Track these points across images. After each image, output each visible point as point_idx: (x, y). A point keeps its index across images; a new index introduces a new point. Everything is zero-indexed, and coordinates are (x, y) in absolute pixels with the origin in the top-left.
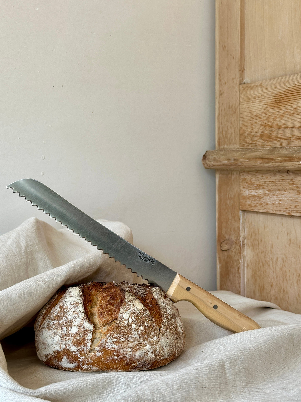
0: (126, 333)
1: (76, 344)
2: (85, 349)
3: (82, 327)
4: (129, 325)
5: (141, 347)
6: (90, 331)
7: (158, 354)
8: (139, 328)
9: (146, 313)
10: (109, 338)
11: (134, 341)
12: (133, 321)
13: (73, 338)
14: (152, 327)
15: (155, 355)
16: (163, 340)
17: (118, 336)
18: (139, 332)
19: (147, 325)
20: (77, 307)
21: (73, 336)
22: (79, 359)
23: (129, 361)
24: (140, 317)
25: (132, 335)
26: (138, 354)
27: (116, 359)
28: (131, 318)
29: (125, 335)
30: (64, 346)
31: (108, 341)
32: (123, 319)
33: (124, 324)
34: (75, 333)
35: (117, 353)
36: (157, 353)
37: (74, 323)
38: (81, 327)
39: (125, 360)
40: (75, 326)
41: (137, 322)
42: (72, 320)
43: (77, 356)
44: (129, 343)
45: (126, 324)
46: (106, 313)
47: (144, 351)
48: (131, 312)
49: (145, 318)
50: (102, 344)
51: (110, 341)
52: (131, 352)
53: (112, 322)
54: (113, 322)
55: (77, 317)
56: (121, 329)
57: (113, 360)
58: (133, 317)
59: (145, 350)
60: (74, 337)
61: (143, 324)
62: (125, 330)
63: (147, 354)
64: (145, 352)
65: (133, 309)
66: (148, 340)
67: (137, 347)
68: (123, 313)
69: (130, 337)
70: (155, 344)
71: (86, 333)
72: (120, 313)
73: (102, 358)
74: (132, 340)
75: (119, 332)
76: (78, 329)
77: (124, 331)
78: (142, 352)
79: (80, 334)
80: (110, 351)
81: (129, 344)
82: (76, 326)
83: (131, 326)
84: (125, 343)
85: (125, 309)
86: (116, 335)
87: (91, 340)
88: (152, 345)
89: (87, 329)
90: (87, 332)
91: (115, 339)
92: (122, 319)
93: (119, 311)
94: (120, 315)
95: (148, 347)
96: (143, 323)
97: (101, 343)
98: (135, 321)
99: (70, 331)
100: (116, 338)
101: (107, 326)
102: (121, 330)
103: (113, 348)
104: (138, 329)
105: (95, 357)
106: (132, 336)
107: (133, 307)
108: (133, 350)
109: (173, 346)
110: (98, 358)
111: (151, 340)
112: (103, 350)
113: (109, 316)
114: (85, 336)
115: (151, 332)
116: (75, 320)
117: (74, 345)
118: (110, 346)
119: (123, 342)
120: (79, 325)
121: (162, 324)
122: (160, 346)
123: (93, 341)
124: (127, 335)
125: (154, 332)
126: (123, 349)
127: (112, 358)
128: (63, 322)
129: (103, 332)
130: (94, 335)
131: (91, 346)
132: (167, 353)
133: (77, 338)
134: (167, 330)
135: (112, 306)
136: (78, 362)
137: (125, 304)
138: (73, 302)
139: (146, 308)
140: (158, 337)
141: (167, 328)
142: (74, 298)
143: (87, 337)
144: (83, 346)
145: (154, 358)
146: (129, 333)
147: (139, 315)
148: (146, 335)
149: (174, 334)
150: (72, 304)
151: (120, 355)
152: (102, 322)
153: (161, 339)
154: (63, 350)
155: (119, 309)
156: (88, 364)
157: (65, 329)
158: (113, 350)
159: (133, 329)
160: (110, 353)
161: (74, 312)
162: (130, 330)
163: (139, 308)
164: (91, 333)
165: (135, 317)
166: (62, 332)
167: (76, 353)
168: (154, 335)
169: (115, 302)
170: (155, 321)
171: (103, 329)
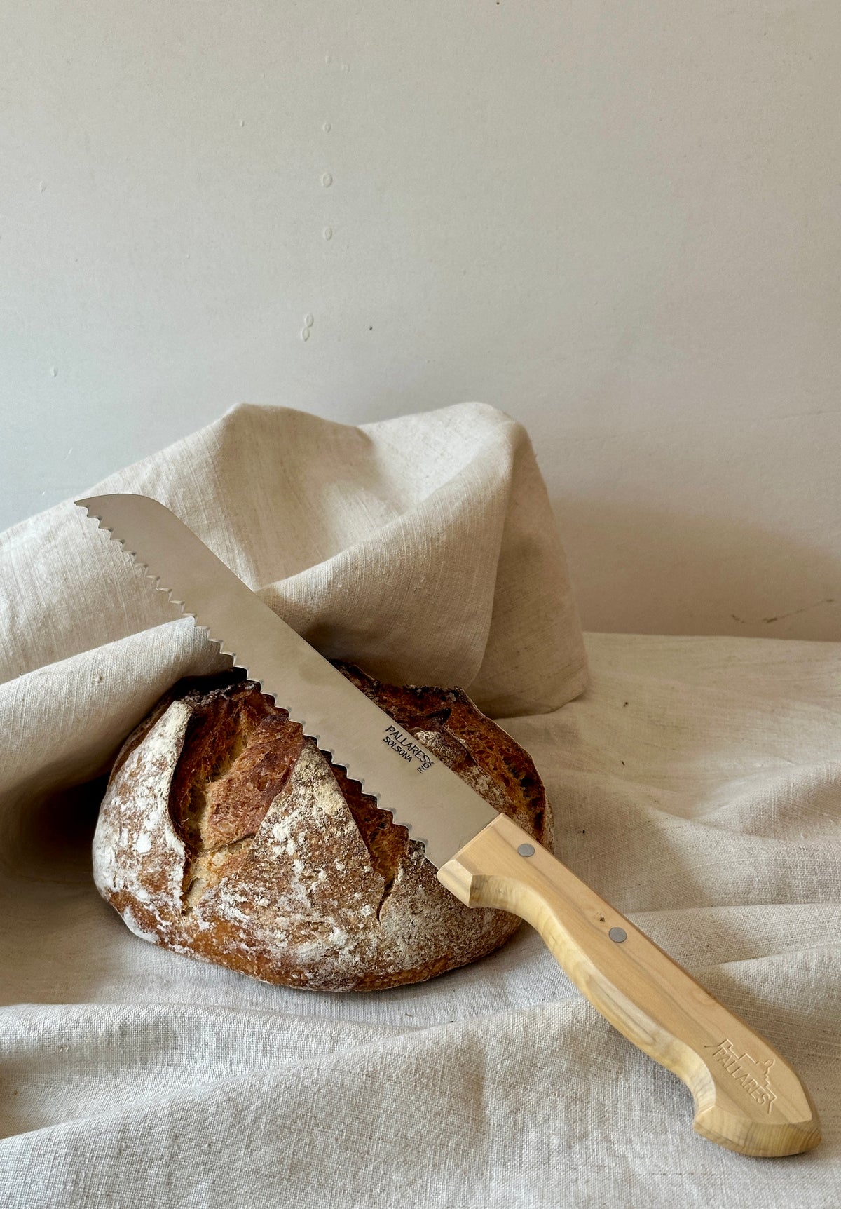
0: (272, 883)
1: (147, 885)
2: (171, 904)
3: (162, 840)
4: (285, 860)
5: (312, 932)
6: (178, 859)
7: (373, 957)
8: (314, 874)
9: (346, 831)
10: (226, 889)
11: (295, 911)
12: (300, 849)
13: (139, 867)
14: (360, 877)
15: (363, 960)
16: (396, 918)
17: (250, 889)
18: (313, 887)
19: (339, 867)
20: (159, 775)
21: (140, 859)
22: (158, 926)
23: (280, 964)
24: (321, 842)
25: (289, 891)
26: (305, 951)
27: (248, 952)
28: (296, 840)
29: (270, 888)
30: (122, 883)
31: (223, 896)
32: (270, 841)
33: (271, 855)
34: (144, 855)
35: (247, 935)
36: (369, 954)
37: (145, 823)
38: (158, 840)
39: (270, 960)
40: (145, 833)
41: (310, 854)
42: (143, 811)
43: (155, 917)
44: (278, 916)
45: (274, 858)
46: (231, 809)
47: (324, 945)
48: (299, 819)
49: (340, 846)
50: (206, 901)
51: (229, 899)
52: (283, 940)
53: (241, 843)
54: (244, 844)
55: (153, 808)
56: (260, 869)
57: (239, 951)
58: (301, 839)
59: (326, 942)
60: (142, 863)
61: (330, 865)
62: (271, 876)
63: (336, 954)
64: (328, 950)
65: (306, 811)
66: (339, 915)
67: (303, 932)
68: (275, 820)
69: (283, 897)
70: (364, 929)
71: (170, 862)
72: (266, 818)
73: (212, 938)
74: (288, 909)
75: (253, 878)
76: (152, 843)
77: (266, 876)
78: (317, 948)
79: (157, 861)
80: (229, 924)
81: (278, 918)
82: (149, 833)
83: (290, 864)
84: (270, 913)
85: (284, 809)
87: (181, 884)
88: (351, 930)
89: (173, 850)
90: (171, 859)
91: (241, 895)
92: (268, 837)
93: (267, 809)
94: (264, 824)
95: (338, 936)
96: (331, 860)
97: (205, 900)
98: (305, 850)
99: (134, 843)
100: (243, 893)
101: (225, 852)
102: (261, 872)
103: (236, 918)
104: (310, 877)
105: (196, 930)
106: (290, 897)
107: (307, 806)
108: (291, 937)
109: (438, 936)
110: (205, 936)
111: (350, 916)
112: (214, 918)
113: (237, 822)
114: (167, 868)
115: (355, 892)
116: (147, 816)
117: (142, 885)
118: (230, 913)
119: (264, 907)
120: (155, 834)
121: (403, 867)
122: (383, 934)
123: (188, 887)
124: (276, 891)
125: (364, 890)
126: (262, 927)
127: (238, 945)
128: (125, 811)
129: (213, 868)
130: (191, 870)
131: (183, 898)
132: (411, 957)
133: (150, 869)
134: (420, 886)
135: (258, 788)
136: (159, 932)
137: (290, 791)
138: (158, 756)
139: (349, 814)
140: (380, 908)
141: (420, 881)
142: (164, 743)
143: (172, 873)
144: (165, 894)
145: (362, 967)
146: (282, 885)
147: (321, 834)
148: (335, 897)
149: (446, 897)
150: (154, 760)
151: (257, 944)
152: (215, 836)
153: (388, 913)
154: (121, 891)
155: (269, 803)
156: (184, 944)
157: (125, 834)
158: (237, 924)
159: (295, 876)
160: (232, 932)
161: (150, 789)
162: (286, 878)
163: (327, 810)
164: (182, 864)
165: (306, 838)
166: (120, 842)
167: (151, 908)
168: (364, 899)
169: (271, 775)
170: (373, 857)
171: (215, 858)
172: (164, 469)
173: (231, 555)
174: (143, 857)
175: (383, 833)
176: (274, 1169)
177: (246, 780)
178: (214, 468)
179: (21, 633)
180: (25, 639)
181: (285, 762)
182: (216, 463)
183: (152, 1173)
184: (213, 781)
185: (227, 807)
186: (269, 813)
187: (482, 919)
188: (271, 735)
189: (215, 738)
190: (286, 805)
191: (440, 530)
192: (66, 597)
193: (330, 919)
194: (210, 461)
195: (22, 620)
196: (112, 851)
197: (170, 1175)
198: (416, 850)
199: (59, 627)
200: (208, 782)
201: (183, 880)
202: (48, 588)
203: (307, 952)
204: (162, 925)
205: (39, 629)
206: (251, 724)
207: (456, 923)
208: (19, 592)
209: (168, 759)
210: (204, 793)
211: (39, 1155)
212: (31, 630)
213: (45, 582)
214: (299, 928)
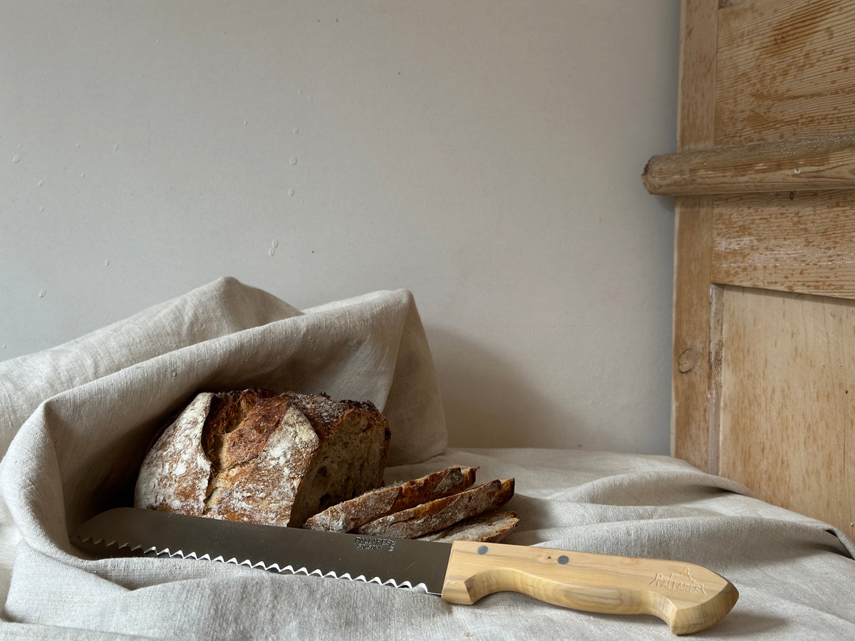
0: (268, 483)
1: (181, 496)
2: (196, 507)
3: (194, 464)
4: (278, 469)
6: (205, 474)
8: (296, 475)
10: (237, 489)
11: (283, 499)
12: (288, 462)
13: (176, 485)
17: (254, 487)
18: (296, 483)
20: (193, 428)
21: (177, 480)
24: (301, 457)
25: (280, 487)
28: (285, 456)
29: (267, 486)
30: (162, 498)
31: (235, 495)
32: (269, 458)
33: (269, 466)
34: (181, 476)
37: (182, 457)
38: (191, 465)
40: (182, 462)
41: (294, 464)
42: (181, 450)
44: (271, 503)
45: (271, 467)
46: (243, 444)
48: (288, 445)
50: (223, 499)
51: (238, 495)
53: (249, 461)
54: (251, 462)
55: (189, 446)
56: (261, 474)
58: (289, 456)
60: (179, 482)
62: (268, 478)
65: (292, 440)
68: (272, 446)
69: (275, 491)
71: (199, 477)
72: (267, 445)
74: (279, 498)
75: (256, 480)
76: (187, 467)
77: (265, 478)
79: (189, 478)
80: (237, 513)
81: (271, 505)
82: (185, 462)
83: (281, 471)
84: (266, 502)
85: (278, 439)
86: (250, 485)
87: (205, 491)
89: (202, 469)
90: (200, 475)
91: (247, 492)
92: (267, 455)
94: (265, 448)
97: (221, 498)
98: (291, 462)
99: (173, 470)
100: (249, 490)
101: (237, 468)
102: (262, 476)
103: (242, 508)
104: (293, 478)
106: (280, 490)
107: (292, 437)
112: (226, 511)
113: (247, 450)
114: (197, 482)
116: (184, 452)
117: (177, 497)
118: (238, 505)
119: (262, 499)
120: (190, 461)
123: (210, 492)
124: (271, 487)
126: (260, 512)
128: (167, 454)
129: (229, 478)
130: (213, 483)
131: (206, 501)
133: (184, 485)
135: (259, 432)
137: (281, 429)
138: (192, 419)
142: (197, 412)
143: (200, 485)
144: (193, 500)
146: (275, 483)
147: (301, 451)
150: (189, 422)
152: (230, 460)
154: (160, 504)
155: (268, 438)
157: (167, 467)
158: (243, 512)
159: (283, 478)
161: (187, 436)
162: (278, 478)
163: (305, 439)
164: (208, 477)
165: (292, 455)
166: (163, 471)
169: (267, 425)
171: (230, 473)
174: (180, 478)
177: (251, 429)
181: (276, 418)
184: (227, 432)
185: (240, 443)
186: (268, 442)
188: (264, 408)
190: (279, 437)
196: (156, 479)
200: (224, 433)
201: (208, 488)
206: (249, 406)
209: (200, 419)
210: (222, 438)
214: (285, 510)
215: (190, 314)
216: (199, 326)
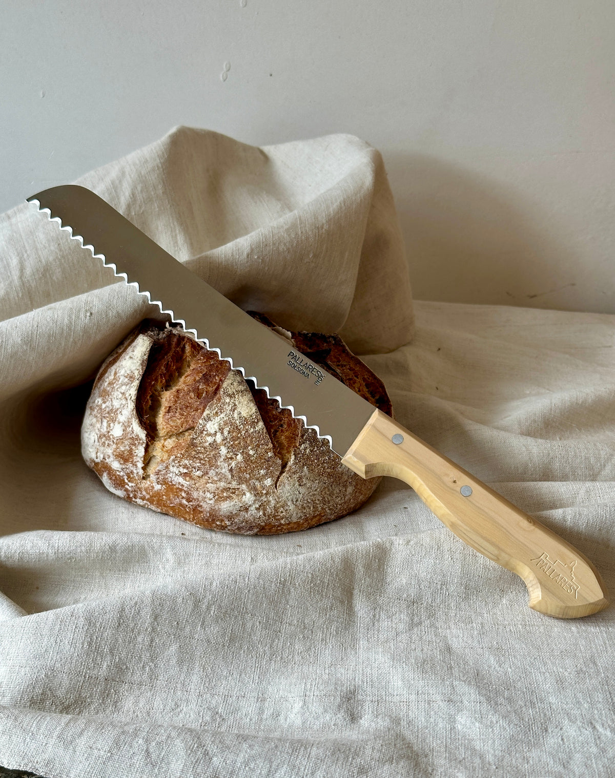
0: (205, 461)
1: (119, 459)
2: (135, 471)
3: (130, 429)
4: (214, 446)
5: (231, 495)
6: (141, 442)
7: (271, 513)
8: (234, 456)
9: (257, 428)
10: (173, 463)
11: (220, 480)
12: (225, 439)
13: (114, 446)
14: (265, 459)
15: (264, 514)
16: (287, 487)
17: (190, 464)
18: (233, 465)
19: (251, 452)
20: (129, 385)
21: (115, 441)
22: (126, 486)
23: (208, 515)
24: (240, 435)
25: (217, 467)
26: (226, 507)
27: (187, 506)
28: (222, 433)
29: (203, 464)
30: (102, 456)
31: (171, 468)
32: (205, 433)
33: (205, 442)
34: (118, 438)
35: (187, 494)
36: (269, 510)
37: (119, 417)
38: (128, 429)
39: (202, 512)
40: (119, 423)
41: (232, 443)
42: (118, 409)
43: (124, 480)
44: (209, 483)
45: (207, 444)
46: (179, 410)
47: (239, 503)
48: (225, 419)
49: (252, 438)
50: (160, 471)
51: (175, 470)
52: (211, 499)
53: (185, 433)
54: (187, 434)
55: (125, 407)
56: (197, 451)
57: (181, 505)
58: (226, 433)
59: (240, 501)
60: (117, 444)
61: (245, 450)
62: (205, 456)
63: (247, 510)
64: (241, 506)
65: (230, 414)
66: (250, 484)
67: (225, 494)
68: (209, 419)
69: (212, 471)
70: (266, 494)
71: (136, 444)
72: (202, 417)
73: (163, 495)
74: (216, 479)
75: (192, 457)
76: (124, 430)
77: (201, 456)
78: (234, 505)
79: (126, 442)
80: (175, 487)
81: (208, 485)
82: (121, 424)
83: (218, 449)
84: (203, 481)
85: (215, 412)
87: (142, 459)
88: (257, 494)
89: (138, 436)
90: (136, 442)
91: (184, 468)
92: (204, 430)
93: (204, 411)
94: (201, 421)
95: (248, 498)
96: (246, 447)
97: (158, 470)
98: (228, 440)
99: (111, 430)
100: (185, 467)
101: (174, 439)
102: (198, 453)
103: (179, 483)
104: (231, 458)
105: (152, 490)
106: (217, 470)
107: (231, 410)
108: (217, 497)
109: (315, 500)
110: (158, 494)
111: (257, 485)
112: (164, 482)
113: (182, 419)
114: (133, 448)
115: (261, 469)
116: (121, 412)
117: (116, 458)
118: (176, 479)
119: (199, 477)
120: (126, 424)
121: (294, 454)
122: (279, 498)
123: (147, 461)
124: (207, 466)
125: (267, 469)
126: (197, 490)
127: (180, 501)
128: (105, 408)
129: (165, 449)
130: (150, 450)
131: (144, 468)
132: (297, 514)
133: (121, 448)
134: (305, 467)
135: (198, 397)
136: (126, 490)
137: (219, 399)
138: (128, 372)
139: (259, 417)
140: (277, 480)
141: (306, 464)
142: (133, 363)
143: (137, 451)
144: (131, 465)
145: (264, 519)
146: (212, 463)
147: (240, 430)
148: (248, 472)
149: (323, 475)
150: (126, 375)
151: (193, 501)
152: (167, 428)
153: (283, 484)
154: (101, 461)
155: (205, 408)
156: (143, 499)
157: (105, 424)
158: (181, 487)
159: (221, 457)
160: (177, 492)
161: (123, 394)
162: (215, 458)
163: (244, 414)
164: (144, 445)
165: (229, 432)
166: (101, 428)
167: (122, 474)
168: (267, 474)
169: (207, 388)
170: (274, 446)
171: (166, 443)
172: (127, 170)
173: (174, 234)
174: (117, 440)
175: (282, 431)
176: (220, 640)
177: (190, 391)
178: (163, 171)
179: (28, 280)
180: (30, 285)
181: (216, 380)
182: (164, 167)
183: (140, 639)
184: (166, 390)
185: (176, 409)
186: (205, 414)
187: (346, 491)
188: (207, 361)
189: (169, 361)
190: (217, 409)
191: (324, 221)
192: (59, 257)
193: (244, 487)
194: (160, 165)
195: (28, 271)
196: (96, 435)
197: (152, 641)
198: (304, 443)
199: (54, 278)
200: (163, 391)
201: (145, 456)
202: (47, 250)
203: (227, 507)
204: (128, 485)
205: (40, 279)
206: (193, 353)
207: (328, 493)
208: (26, 252)
209: (136, 375)
210: (160, 399)
211: (65, 625)
212: (35, 279)
213: (44, 246)
214: (222, 491)
215: (127, 194)
216: (138, 208)
